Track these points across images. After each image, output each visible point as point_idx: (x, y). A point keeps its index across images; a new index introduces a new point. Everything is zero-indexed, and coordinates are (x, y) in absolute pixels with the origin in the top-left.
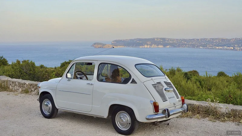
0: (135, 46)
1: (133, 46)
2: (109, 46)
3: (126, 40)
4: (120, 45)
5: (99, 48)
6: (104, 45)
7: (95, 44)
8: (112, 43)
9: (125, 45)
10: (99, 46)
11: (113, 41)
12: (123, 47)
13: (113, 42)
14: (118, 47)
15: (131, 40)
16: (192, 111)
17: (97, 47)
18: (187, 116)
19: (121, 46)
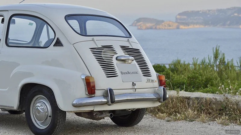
0: (229, 25)
1: (224, 25)
2: (170, 26)
3: (209, 11)
4: (194, 24)
5: (147, 28)
6: (159, 22)
7: (138, 20)
8: (177, 19)
9: (206, 23)
10: (149, 25)
11: (179, 14)
12: (202, 26)
13: (178, 17)
14: (191, 27)
15: (219, 11)
16: (198, 110)
17: (144, 27)
18: (185, 119)
19: (197, 24)
